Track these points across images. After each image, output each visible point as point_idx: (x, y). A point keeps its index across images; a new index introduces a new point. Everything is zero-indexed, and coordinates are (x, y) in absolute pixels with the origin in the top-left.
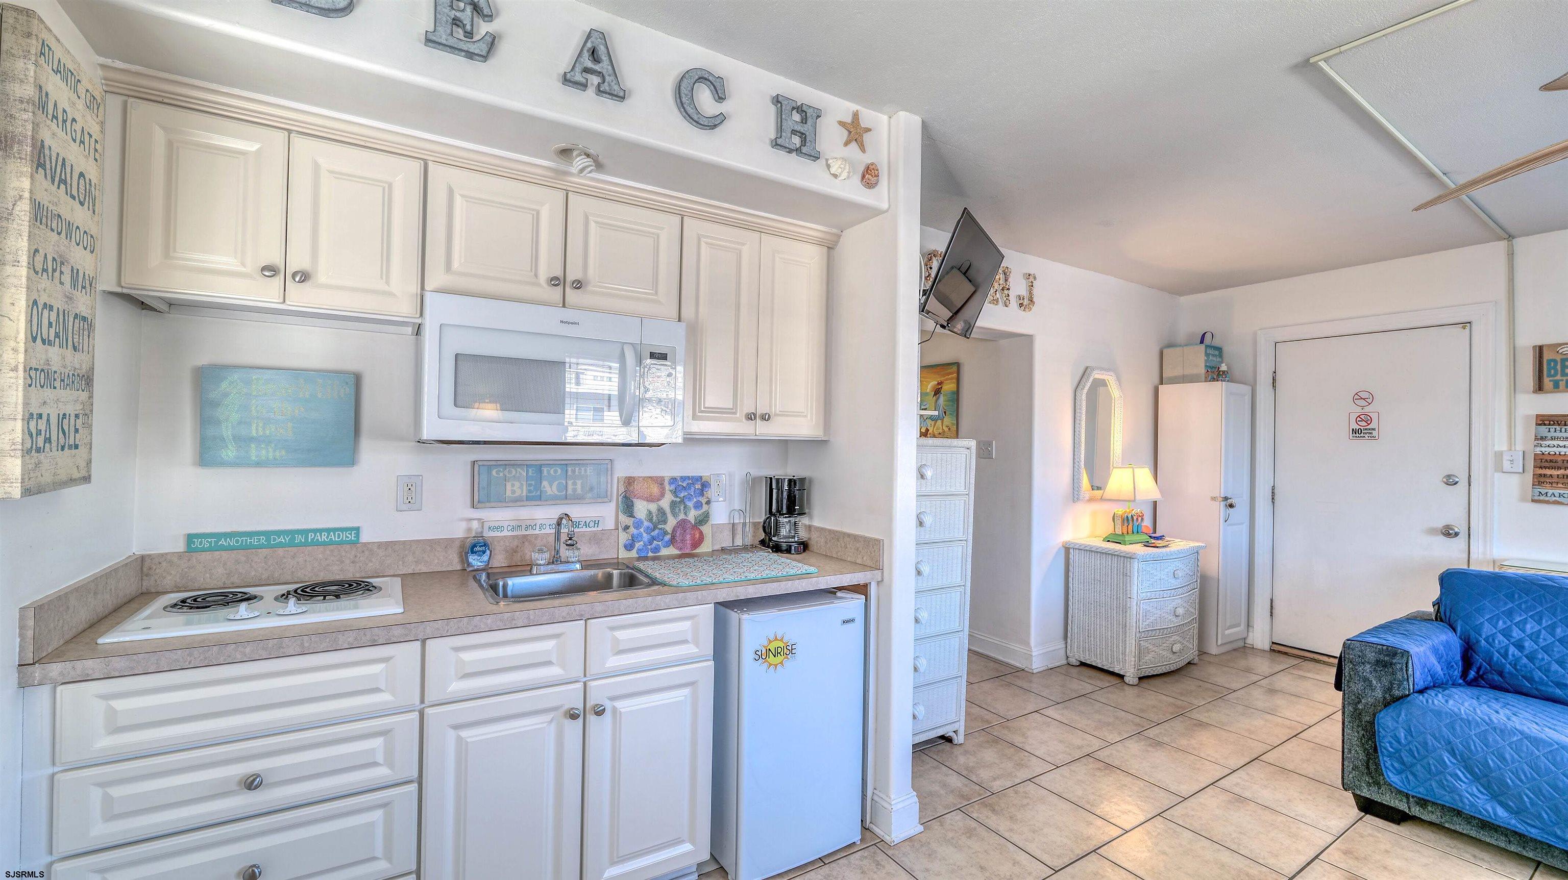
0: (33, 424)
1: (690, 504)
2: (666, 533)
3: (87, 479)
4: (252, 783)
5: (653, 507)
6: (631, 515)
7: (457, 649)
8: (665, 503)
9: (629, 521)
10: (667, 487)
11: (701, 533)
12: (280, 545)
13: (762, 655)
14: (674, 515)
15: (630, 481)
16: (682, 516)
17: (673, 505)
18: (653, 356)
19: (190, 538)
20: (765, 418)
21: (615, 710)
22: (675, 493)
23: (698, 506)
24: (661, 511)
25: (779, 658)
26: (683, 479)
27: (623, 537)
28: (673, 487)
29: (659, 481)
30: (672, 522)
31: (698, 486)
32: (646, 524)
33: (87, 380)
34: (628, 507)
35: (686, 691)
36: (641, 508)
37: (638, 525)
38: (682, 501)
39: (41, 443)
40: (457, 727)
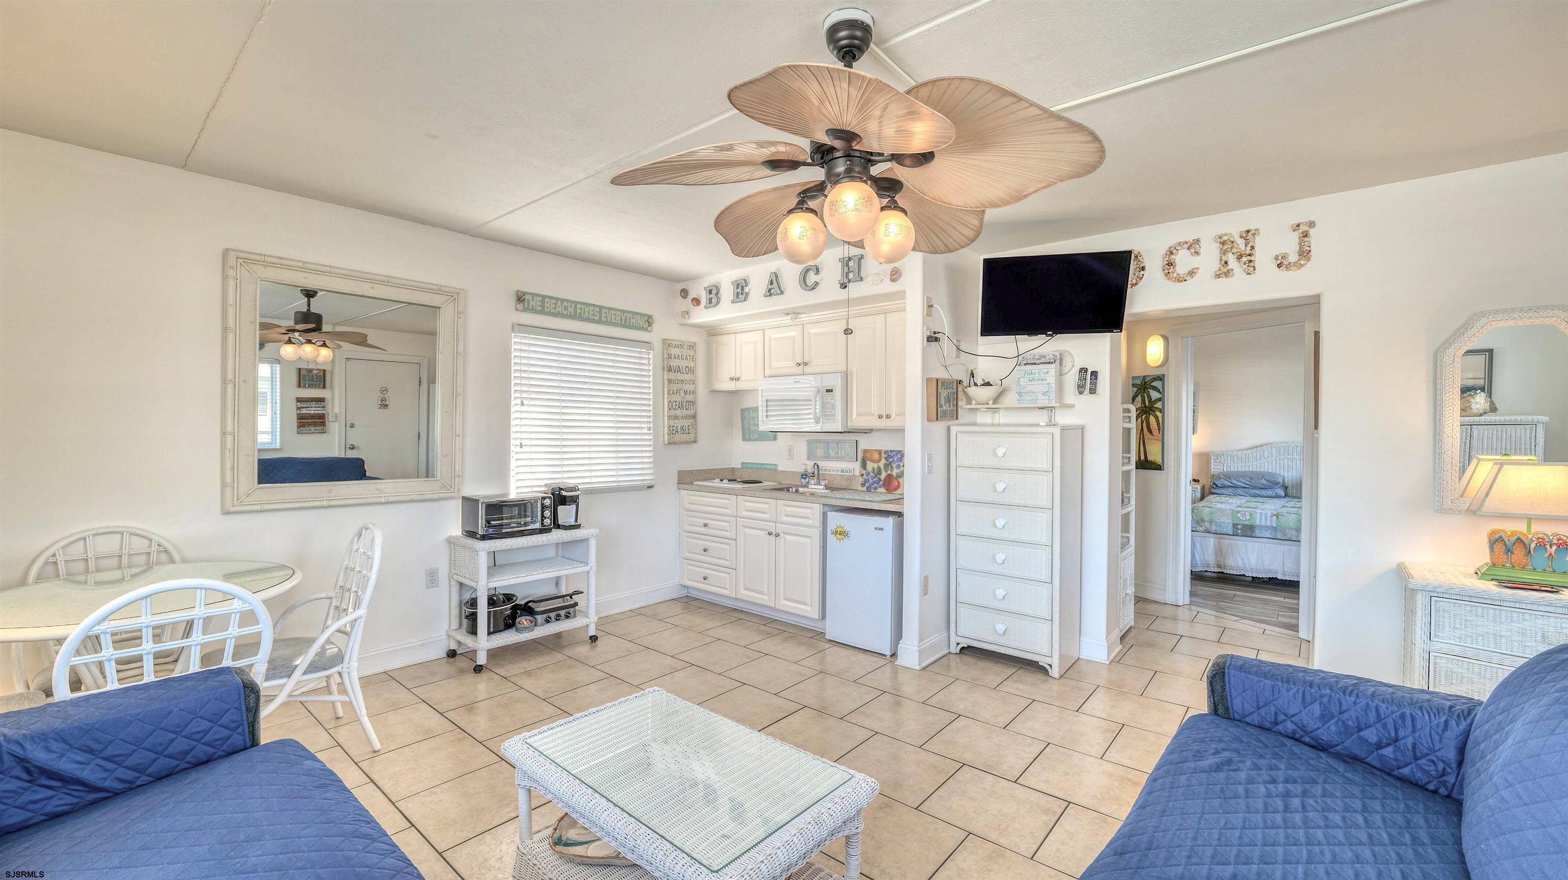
0: (671, 429)
1: (894, 466)
2: (880, 480)
3: (695, 442)
4: (705, 525)
5: (875, 466)
6: (865, 469)
7: (745, 501)
8: (882, 464)
9: (864, 472)
10: (883, 456)
11: (899, 482)
12: (759, 468)
13: (835, 533)
14: (886, 471)
15: (865, 451)
16: (889, 472)
17: (886, 466)
18: (827, 391)
19: (742, 463)
20: (888, 417)
21: (785, 538)
22: (886, 458)
23: (898, 467)
24: (879, 469)
25: (841, 537)
26: (891, 451)
27: (861, 480)
28: (886, 456)
29: (880, 452)
30: (883, 476)
31: (899, 456)
32: (872, 474)
33: (694, 417)
34: (864, 465)
35: (809, 540)
36: (870, 466)
37: (868, 474)
38: (890, 463)
39: (674, 432)
40: (745, 527)
